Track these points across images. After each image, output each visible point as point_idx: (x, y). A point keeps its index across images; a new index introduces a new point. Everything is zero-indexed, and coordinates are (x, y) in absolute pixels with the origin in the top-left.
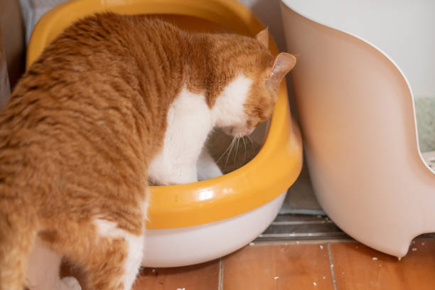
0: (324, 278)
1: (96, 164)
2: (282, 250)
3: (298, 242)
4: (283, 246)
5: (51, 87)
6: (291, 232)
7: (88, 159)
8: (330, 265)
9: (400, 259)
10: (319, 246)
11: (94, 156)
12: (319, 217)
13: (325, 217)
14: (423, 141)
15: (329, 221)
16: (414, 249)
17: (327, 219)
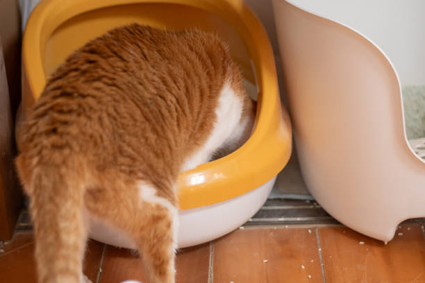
0: (312, 261)
1: (144, 130)
2: (272, 234)
3: (287, 227)
4: (271, 230)
5: (110, 57)
6: (280, 217)
7: (138, 124)
8: (318, 249)
9: (386, 243)
10: (307, 230)
11: (142, 122)
12: (308, 202)
13: (313, 202)
14: (409, 129)
15: (317, 206)
16: (400, 234)
17: (315, 204)
